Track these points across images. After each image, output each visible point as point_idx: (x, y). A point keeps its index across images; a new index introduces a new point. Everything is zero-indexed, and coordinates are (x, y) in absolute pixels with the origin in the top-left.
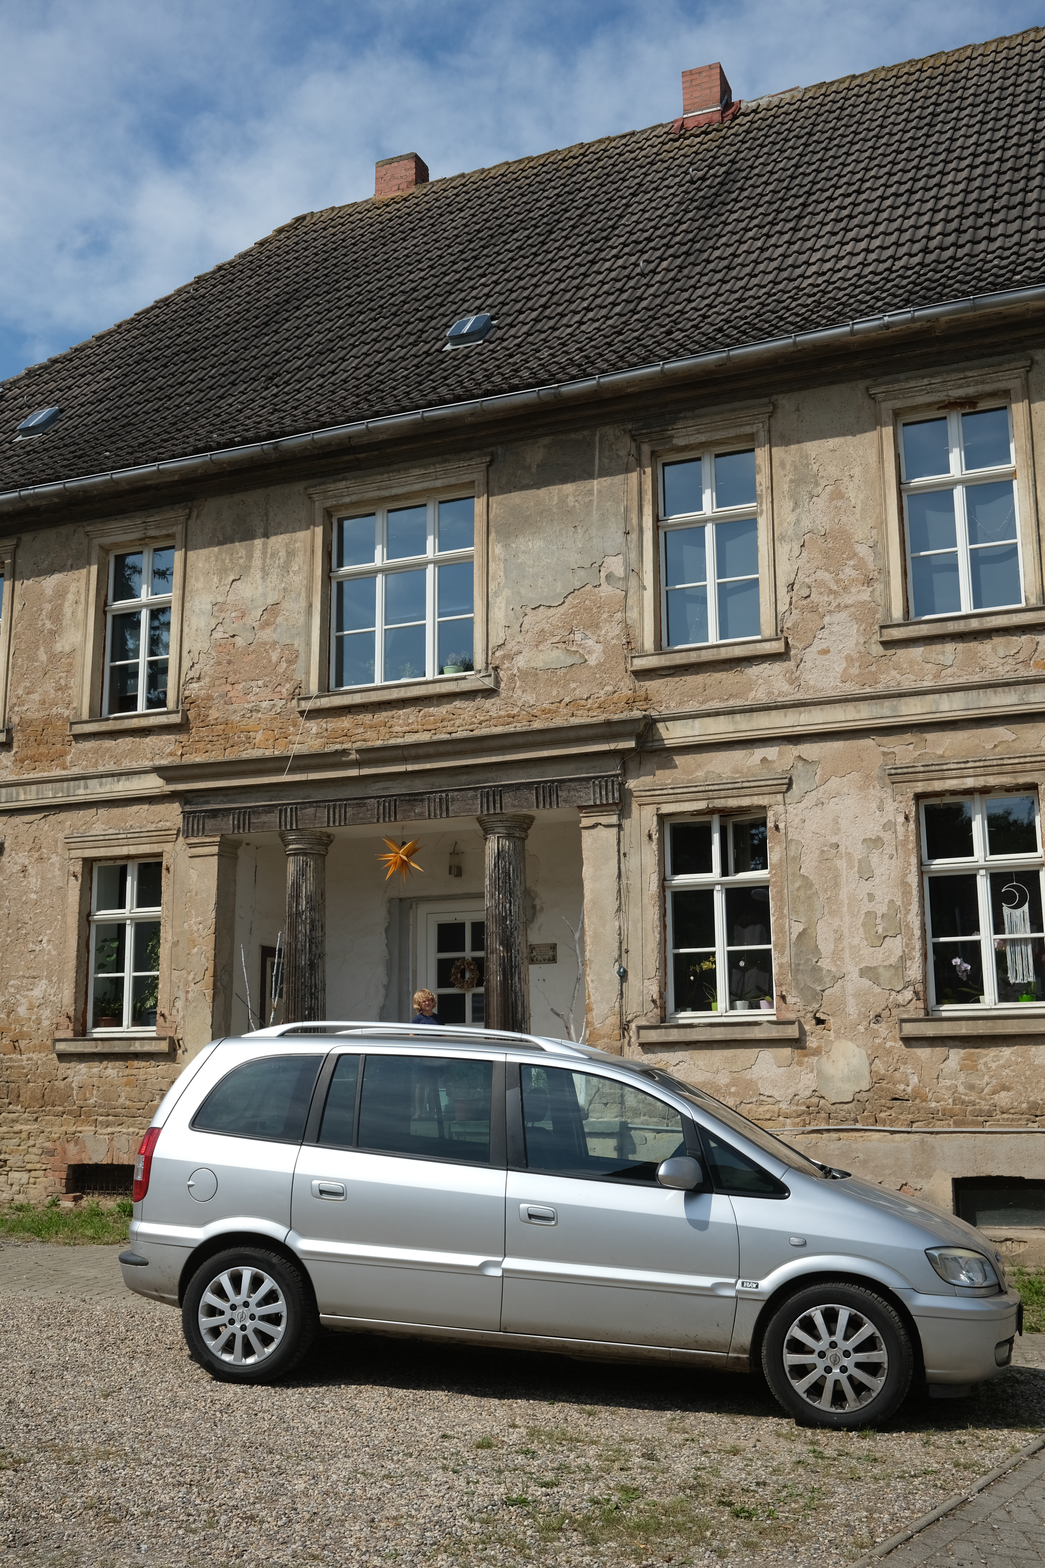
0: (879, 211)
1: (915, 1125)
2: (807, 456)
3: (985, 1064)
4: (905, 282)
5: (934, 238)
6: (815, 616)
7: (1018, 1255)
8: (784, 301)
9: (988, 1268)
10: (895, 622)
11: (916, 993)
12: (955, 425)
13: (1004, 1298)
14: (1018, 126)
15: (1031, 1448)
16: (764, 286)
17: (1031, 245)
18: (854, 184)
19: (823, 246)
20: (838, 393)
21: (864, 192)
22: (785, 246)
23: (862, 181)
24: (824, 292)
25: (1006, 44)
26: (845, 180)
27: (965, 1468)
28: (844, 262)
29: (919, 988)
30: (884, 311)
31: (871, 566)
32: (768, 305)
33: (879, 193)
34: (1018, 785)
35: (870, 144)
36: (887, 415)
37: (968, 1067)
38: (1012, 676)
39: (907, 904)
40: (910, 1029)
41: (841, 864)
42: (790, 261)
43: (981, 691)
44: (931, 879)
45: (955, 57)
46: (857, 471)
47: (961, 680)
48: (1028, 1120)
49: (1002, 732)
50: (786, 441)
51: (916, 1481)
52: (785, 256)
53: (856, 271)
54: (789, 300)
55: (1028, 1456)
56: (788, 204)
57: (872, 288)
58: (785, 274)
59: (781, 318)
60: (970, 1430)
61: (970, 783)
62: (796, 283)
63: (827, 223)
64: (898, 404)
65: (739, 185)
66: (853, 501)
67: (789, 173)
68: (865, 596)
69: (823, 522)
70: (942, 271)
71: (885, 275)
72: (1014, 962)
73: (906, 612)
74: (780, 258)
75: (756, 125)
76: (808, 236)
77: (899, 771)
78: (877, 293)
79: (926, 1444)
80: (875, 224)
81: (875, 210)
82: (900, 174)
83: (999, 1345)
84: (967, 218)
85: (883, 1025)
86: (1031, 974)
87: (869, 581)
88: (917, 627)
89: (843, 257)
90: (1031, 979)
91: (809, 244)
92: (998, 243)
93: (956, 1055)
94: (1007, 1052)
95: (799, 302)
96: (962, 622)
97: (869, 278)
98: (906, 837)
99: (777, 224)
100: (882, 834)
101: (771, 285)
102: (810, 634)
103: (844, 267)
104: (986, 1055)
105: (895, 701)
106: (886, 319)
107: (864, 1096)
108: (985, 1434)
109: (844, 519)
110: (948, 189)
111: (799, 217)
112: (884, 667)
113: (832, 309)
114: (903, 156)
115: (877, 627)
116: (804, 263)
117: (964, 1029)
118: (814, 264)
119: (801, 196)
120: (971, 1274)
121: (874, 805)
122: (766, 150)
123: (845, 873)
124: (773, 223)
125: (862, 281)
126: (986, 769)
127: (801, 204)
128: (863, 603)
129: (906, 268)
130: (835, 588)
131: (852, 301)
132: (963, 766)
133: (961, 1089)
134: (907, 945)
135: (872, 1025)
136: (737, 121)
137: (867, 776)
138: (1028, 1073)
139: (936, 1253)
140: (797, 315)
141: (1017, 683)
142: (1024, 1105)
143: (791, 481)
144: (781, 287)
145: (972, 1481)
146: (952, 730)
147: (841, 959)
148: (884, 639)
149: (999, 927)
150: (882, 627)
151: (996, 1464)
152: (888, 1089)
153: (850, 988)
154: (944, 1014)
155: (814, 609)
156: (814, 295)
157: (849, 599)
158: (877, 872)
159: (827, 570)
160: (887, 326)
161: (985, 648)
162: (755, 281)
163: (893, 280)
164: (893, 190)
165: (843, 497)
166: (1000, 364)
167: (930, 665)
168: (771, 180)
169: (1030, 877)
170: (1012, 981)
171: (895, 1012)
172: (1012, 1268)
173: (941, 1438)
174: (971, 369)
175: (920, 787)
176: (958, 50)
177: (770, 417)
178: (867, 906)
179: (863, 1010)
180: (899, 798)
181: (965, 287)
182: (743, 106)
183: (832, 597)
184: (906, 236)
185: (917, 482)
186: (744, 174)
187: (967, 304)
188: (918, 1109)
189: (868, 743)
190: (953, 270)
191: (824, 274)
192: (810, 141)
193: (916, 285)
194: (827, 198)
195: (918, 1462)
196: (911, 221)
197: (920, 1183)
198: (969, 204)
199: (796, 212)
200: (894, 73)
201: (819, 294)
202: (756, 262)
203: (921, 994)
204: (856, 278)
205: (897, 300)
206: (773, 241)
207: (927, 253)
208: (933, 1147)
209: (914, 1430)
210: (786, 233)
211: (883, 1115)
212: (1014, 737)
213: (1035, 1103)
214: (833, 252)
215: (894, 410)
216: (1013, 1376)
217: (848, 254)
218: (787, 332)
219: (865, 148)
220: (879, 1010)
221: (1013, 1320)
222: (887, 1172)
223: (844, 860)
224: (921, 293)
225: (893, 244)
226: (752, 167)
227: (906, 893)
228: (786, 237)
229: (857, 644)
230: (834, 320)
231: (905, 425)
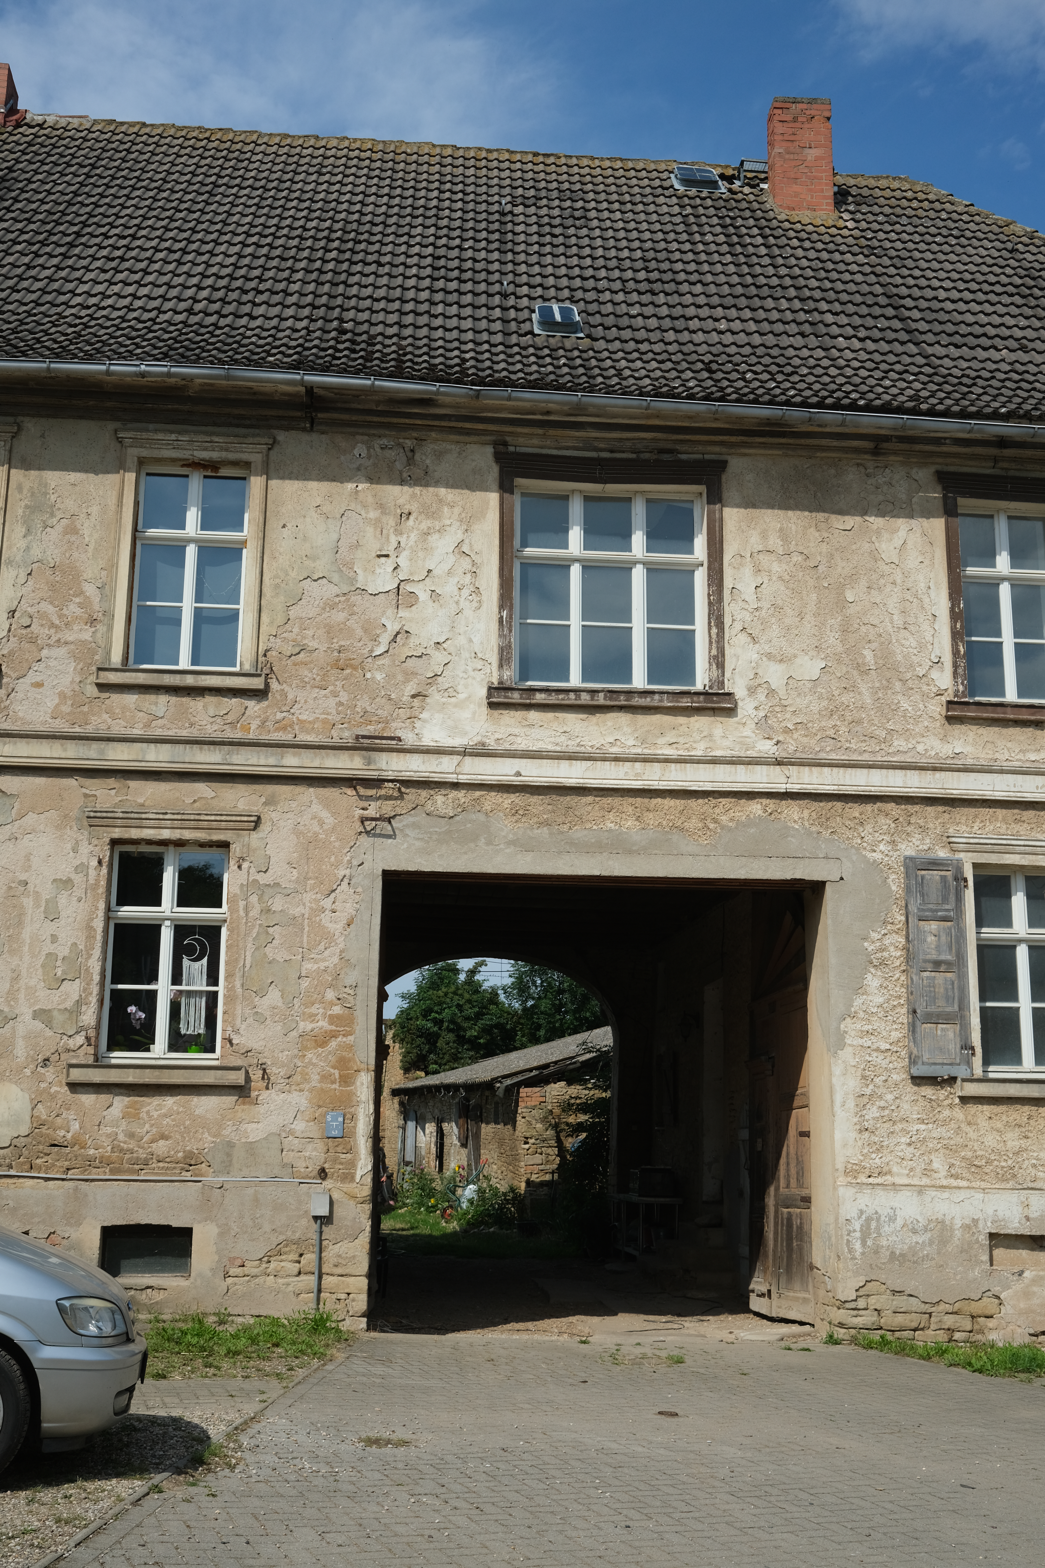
0: (151, 261)
1: (70, 1172)
2: (46, 485)
3: (148, 1112)
4: (166, 336)
5: (200, 301)
6: (33, 648)
7: (157, 1303)
8: (44, 324)
9: (118, 1317)
10: (113, 666)
11: (88, 1038)
12: (195, 484)
13: (131, 1347)
14: (290, 219)
15: (136, 1496)
16: (26, 304)
17: (288, 332)
18: (130, 228)
19: (91, 280)
20: (86, 428)
21: (139, 239)
22: (53, 269)
23: (139, 227)
24: (86, 326)
25: (288, 141)
26: (122, 221)
27: (66, 1523)
28: (110, 302)
29: (92, 1033)
30: (142, 359)
31: (96, 607)
32: (27, 324)
33: (154, 243)
34: (211, 841)
35: (151, 194)
36: (132, 462)
37: (130, 1115)
38: (218, 736)
39: (90, 948)
40: (77, 1075)
41: (28, 902)
42: (56, 285)
43: (188, 746)
44: (117, 926)
45: (242, 138)
46: (95, 510)
47: (170, 733)
48: (182, 1169)
49: (203, 789)
50: (27, 465)
51: (13, 1543)
52: (51, 279)
53: (120, 313)
54: (49, 325)
55: (132, 1504)
56: (62, 228)
57: (134, 334)
58: (49, 298)
59: (38, 341)
60: (79, 1483)
61: (166, 834)
62: (59, 310)
63: (99, 259)
64: (144, 453)
65: (13, 194)
66: (87, 539)
67: (67, 198)
68: (87, 635)
69: (54, 554)
70: (203, 335)
71: (149, 324)
72: (187, 1013)
73: (126, 658)
74: (46, 281)
75: (39, 140)
76: (78, 266)
77: (99, 814)
78: (138, 340)
79: (31, 1502)
80: (146, 272)
81: (147, 259)
82: (176, 231)
83: (119, 1394)
84: (233, 291)
85: (51, 1069)
86: (202, 1026)
87: (93, 621)
88: (134, 674)
89: (110, 297)
90: (202, 1031)
91: (78, 274)
92: (258, 322)
93: (120, 1103)
94: (170, 1102)
95: (59, 329)
96: (178, 677)
97: (133, 323)
98: (97, 881)
99: (48, 245)
100: (73, 876)
101: (32, 305)
102: (25, 665)
103: (109, 306)
104: (149, 1104)
105: (103, 745)
106: (143, 367)
107: (22, 1142)
108: (91, 1486)
109: (76, 555)
110: (219, 259)
111: (71, 245)
112: (96, 709)
113: (91, 344)
114: (181, 215)
115: (94, 668)
116: (70, 291)
117: (130, 1077)
118: (80, 295)
119: (76, 225)
120: (100, 1324)
121: (69, 846)
122: (46, 168)
123: (30, 912)
124: (43, 243)
125: (124, 325)
126: (183, 822)
127: (74, 233)
128: (84, 642)
129: (169, 322)
130: (57, 622)
131: (112, 341)
132: (161, 816)
133: (121, 1137)
134: (85, 990)
135: (39, 1069)
136: (20, 130)
137: (66, 816)
138: (188, 1123)
139: (67, 1303)
140: (55, 341)
141: (222, 743)
142: (180, 1155)
143: (27, 507)
144: (42, 309)
145: (71, 1535)
146: (155, 780)
147: (16, 1000)
148: (100, 681)
149: (177, 978)
150: (99, 669)
151: (99, 1515)
152: (48, 1135)
153: (21, 1030)
154: (114, 1061)
155: (33, 640)
156: (75, 326)
157: (70, 636)
158: (63, 914)
159: (51, 603)
160: (143, 375)
161: (198, 706)
162: (16, 296)
163: (155, 331)
164: (167, 244)
165: (77, 533)
166: (245, 436)
167: (141, 714)
168: (47, 200)
169: (212, 932)
170: (183, 1031)
171: (63, 1056)
172: (149, 1316)
173: (47, 1495)
174: (218, 435)
175: (117, 833)
176: (245, 132)
177: (13, 437)
178: (49, 948)
179: (32, 1053)
180: (95, 842)
181: (222, 356)
182: (29, 116)
183: (53, 631)
184: (174, 292)
185: (153, 532)
186: (20, 185)
187: (222, 372)
188: (76, 1156)
189: (71, 782)
190: (213, 336)
191: (88, 307)
192: (92, 173)
193: (177, 342)
194: (102, 234)
195: (18, 1522)
196: (181, 280)
197: (68, 1231)
198: (237, 279)
199: (69, 239)
200: (183, 133)
201: (81, 327)
202: (21, 278)
203: (93, 1040)
204: (119, 320)
205: (156, 352)
206: (41, 261)
207: (191, 314)
208: (86, 1195)
209: (21, 1489)
210: (56, 256)
211: (39, 1161)
212: (213, 794)
213: (191, 1152)
214: (100, 288)
215: (139, 458)
216: (132, 1424)
217: (115, 294)
218: (42, 356)
219: (146, 196)
220: (48, 1054)
221: (137, 1368)
222: (36, 1220)
223: (31, 899)
224: (180, 350)
225: (160, 296)
226: (29, 181)
227: (90, 937)
228: (55, 261)
229: (72, 682)
230: (91, 355)
231: (148, 474)
